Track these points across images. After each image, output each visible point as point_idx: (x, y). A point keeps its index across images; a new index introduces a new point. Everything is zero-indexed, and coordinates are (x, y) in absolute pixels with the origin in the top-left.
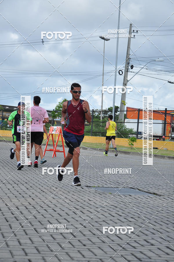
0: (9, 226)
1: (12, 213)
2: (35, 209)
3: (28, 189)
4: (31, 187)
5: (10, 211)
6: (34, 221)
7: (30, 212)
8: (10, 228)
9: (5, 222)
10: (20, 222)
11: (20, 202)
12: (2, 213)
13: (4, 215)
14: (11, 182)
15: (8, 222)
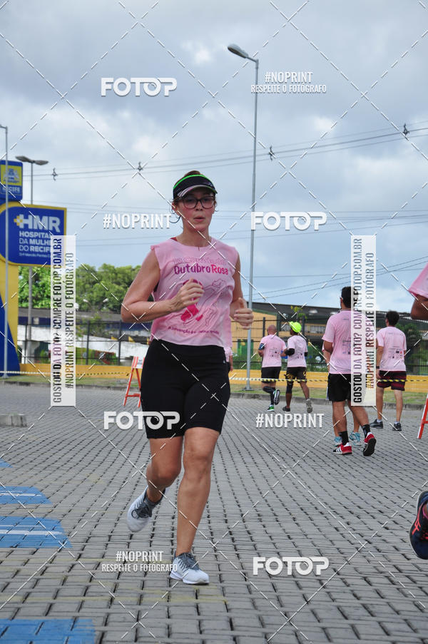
0: (351, 630)
1: (355, 596)
2: (414, 585)
3: (387, 528)
4: (396, 523)
5: (349, 588)
6: (416, 618)
7: (403, 593)
8: (355, 637)
9: (340, 619)
10: (380, 619)
11: (371, 565)
12: (328, 593)
13: (333, 600)
14: (341, 510)
15: (346, 618)
